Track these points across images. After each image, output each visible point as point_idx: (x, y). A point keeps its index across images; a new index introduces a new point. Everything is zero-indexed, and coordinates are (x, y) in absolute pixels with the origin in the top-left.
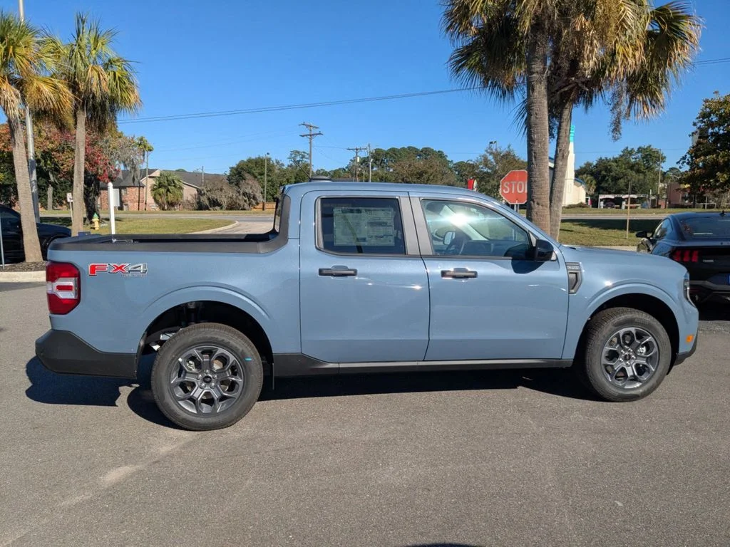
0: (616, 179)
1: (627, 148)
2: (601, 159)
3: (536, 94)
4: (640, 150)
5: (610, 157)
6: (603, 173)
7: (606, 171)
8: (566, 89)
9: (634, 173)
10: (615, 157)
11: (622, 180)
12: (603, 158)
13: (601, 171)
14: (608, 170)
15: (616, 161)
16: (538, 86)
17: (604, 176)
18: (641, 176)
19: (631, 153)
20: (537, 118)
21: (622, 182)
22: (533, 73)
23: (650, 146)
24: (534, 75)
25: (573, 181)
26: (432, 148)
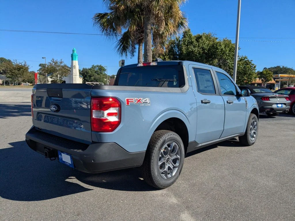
0: (90, 76)
1: (94, 65)
2: (84, 68)
3: (149, 37)
4: (98, 66)
5: (87, 68)
6: (86, 74)
7: (86, 73)
8: (141, 38)
9: (96, 74)
10: (89, 68)
11: (92, 77)
12: (85, 68)
13: (84, 73)
14: (87, 73)
15: (90, 69)
16: (149, 34)
17: (86, 75)
18: (99, 76)
19: (95, 67)
20: (149, 47)
21: (92, 78)
22: (148, 29)
23: (101, 65)
24: (148, 30)
25: (79, 76)
26: (5, 58)
